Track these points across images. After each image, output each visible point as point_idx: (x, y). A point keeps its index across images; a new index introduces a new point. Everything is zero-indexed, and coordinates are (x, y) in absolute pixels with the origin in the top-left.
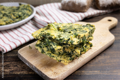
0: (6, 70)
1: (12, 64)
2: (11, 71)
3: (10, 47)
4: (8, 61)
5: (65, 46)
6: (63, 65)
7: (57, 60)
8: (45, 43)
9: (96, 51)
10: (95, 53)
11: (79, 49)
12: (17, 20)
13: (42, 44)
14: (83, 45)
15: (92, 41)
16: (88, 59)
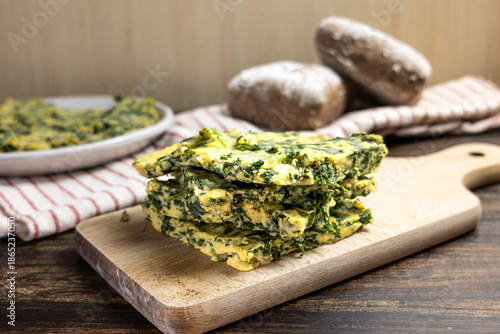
0: (23, 291)
1: (51, 273)
2: (40, 294)
3: (55, 217)
4: (39, 265)
5: (242, 192)
6: (231, 272)
7: (215, 254)
8: (173, 190)
9: (385, 238)
10: (376, 244)
11: (303, 215)
12: (95, 137)
13: (163, 191)
14: (324, 203)
15: (368, 197)
16: (344, 263)
